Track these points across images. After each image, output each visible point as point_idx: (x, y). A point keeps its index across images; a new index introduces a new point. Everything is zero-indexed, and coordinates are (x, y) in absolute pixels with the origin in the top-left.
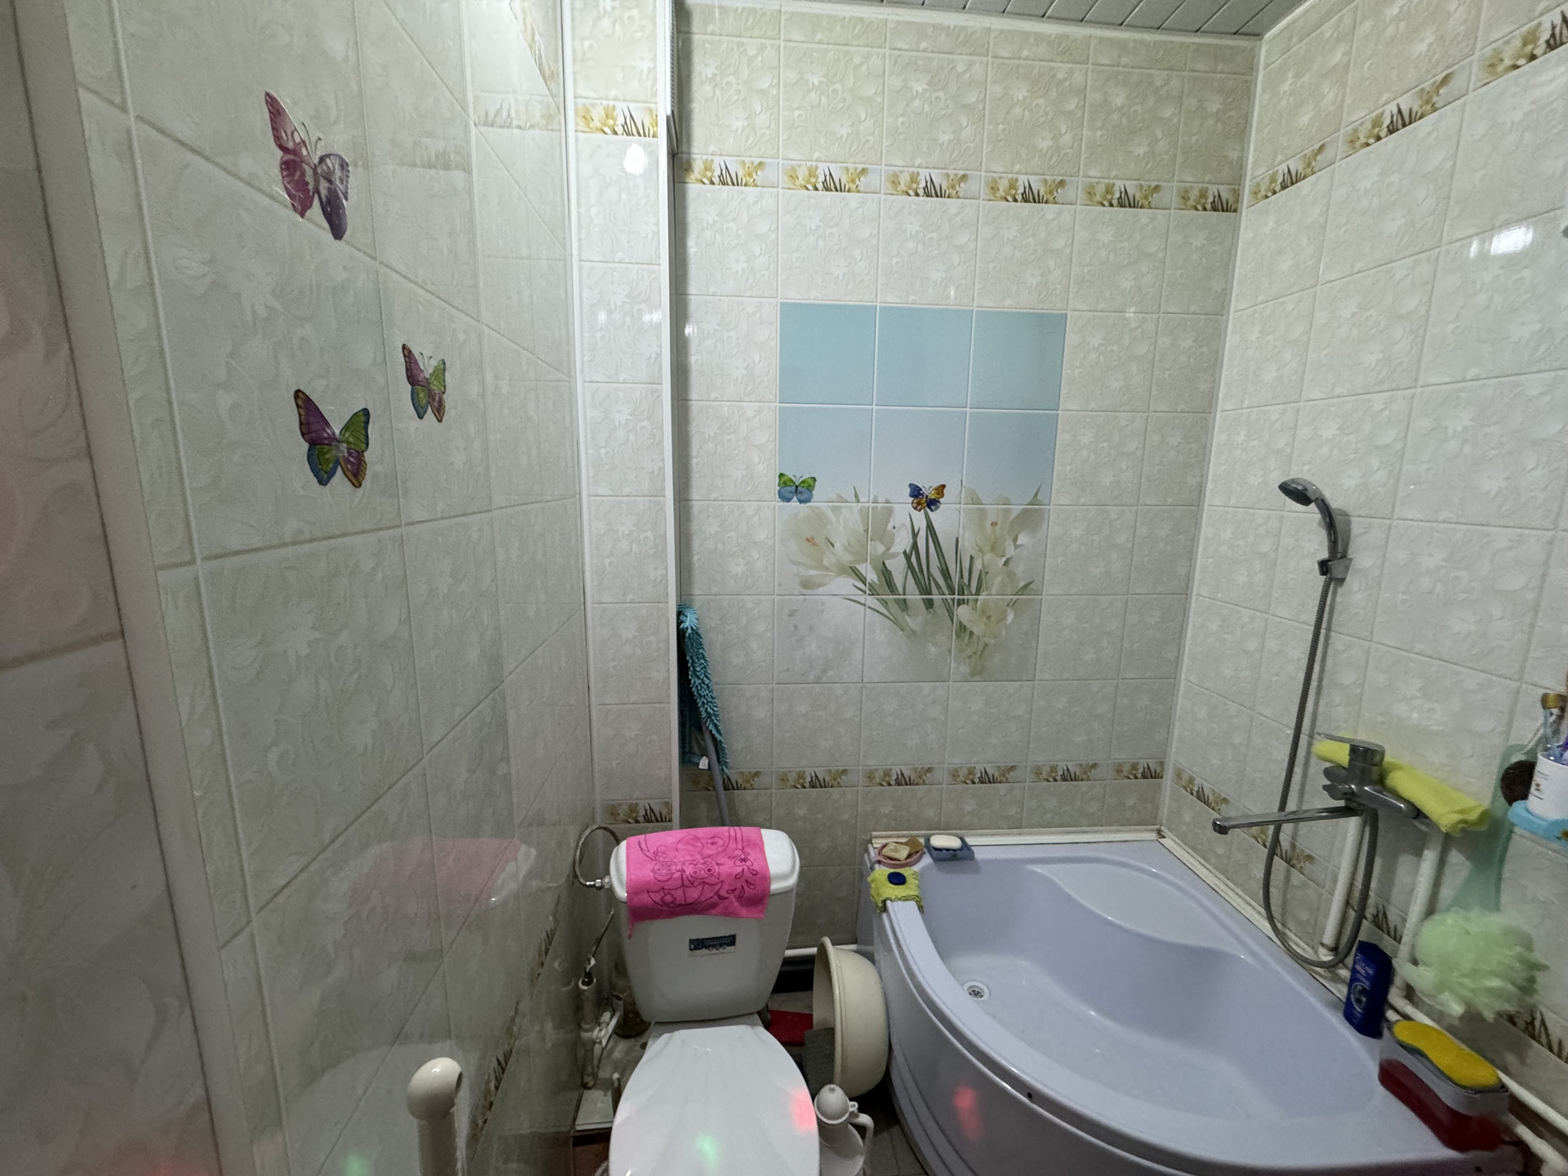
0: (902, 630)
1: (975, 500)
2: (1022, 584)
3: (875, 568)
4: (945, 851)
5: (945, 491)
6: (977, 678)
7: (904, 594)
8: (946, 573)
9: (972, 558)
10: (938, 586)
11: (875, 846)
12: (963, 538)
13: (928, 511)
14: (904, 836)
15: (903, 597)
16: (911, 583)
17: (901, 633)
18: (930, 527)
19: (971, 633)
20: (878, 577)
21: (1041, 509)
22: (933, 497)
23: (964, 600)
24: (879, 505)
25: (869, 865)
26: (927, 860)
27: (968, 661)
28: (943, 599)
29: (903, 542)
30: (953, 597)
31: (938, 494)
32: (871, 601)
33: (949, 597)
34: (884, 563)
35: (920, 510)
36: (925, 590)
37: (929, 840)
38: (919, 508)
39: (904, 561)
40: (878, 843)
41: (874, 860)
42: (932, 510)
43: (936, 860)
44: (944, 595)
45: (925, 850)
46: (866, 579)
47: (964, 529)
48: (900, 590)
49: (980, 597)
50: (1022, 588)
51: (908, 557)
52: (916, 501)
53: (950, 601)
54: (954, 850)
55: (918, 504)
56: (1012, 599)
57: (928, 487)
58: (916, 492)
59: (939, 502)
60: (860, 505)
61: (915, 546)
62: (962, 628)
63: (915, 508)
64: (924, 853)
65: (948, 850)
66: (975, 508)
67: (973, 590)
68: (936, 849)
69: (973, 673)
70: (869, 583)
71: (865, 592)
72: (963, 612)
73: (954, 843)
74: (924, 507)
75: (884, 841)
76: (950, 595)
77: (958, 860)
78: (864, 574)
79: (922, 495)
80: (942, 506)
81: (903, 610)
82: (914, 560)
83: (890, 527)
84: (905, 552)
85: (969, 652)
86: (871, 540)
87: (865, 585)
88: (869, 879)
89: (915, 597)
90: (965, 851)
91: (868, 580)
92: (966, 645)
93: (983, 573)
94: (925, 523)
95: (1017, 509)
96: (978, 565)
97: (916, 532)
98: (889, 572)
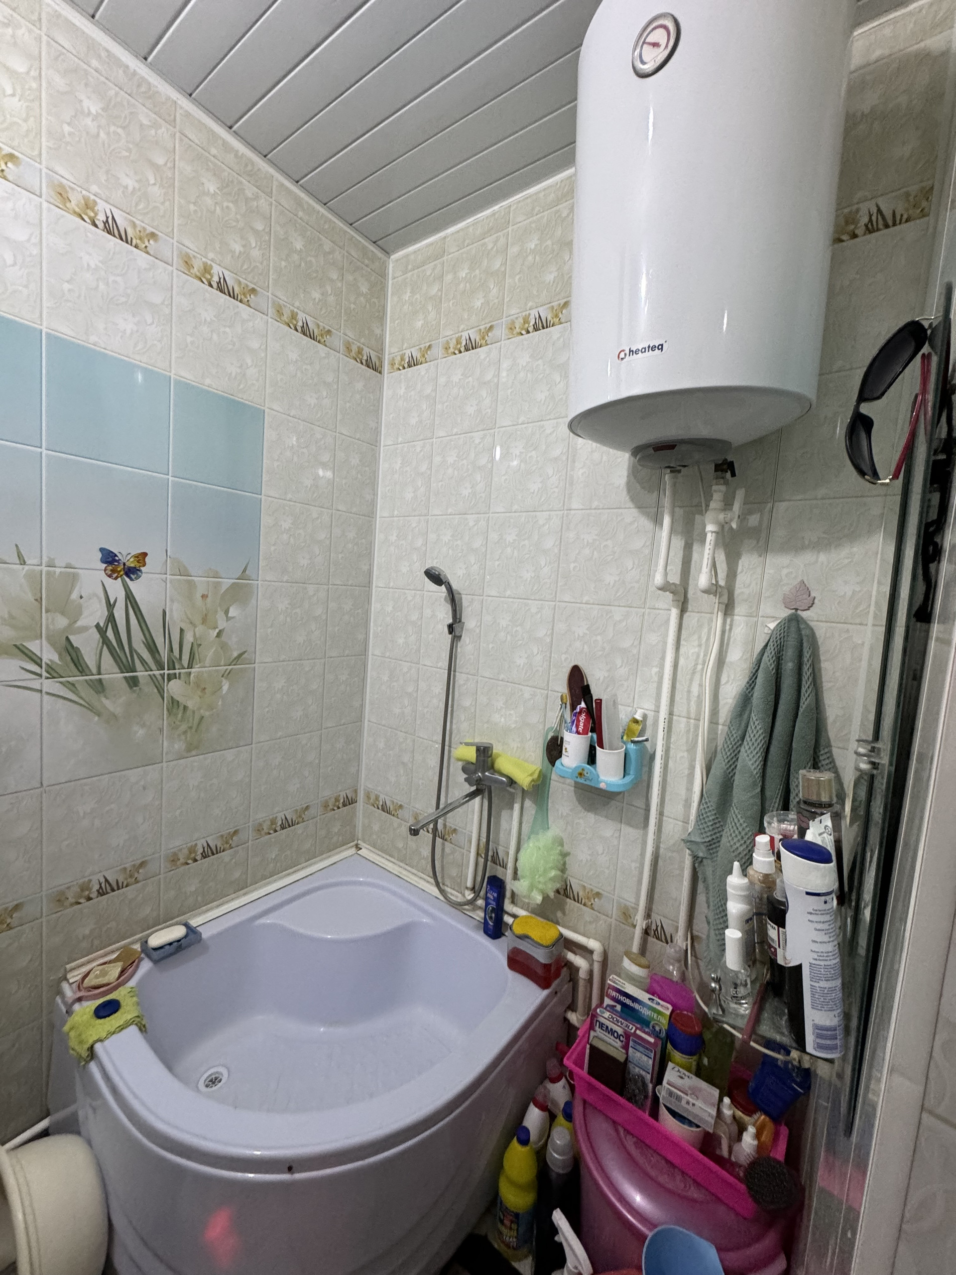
0: (99, 714)
1: (183, 571)
2: (235, 654)
3: (53, 644)
4: (167, 947)
5: (147, 559)
6: (194, 753)
7: (99, 673)
8: (152, 648)
9: (182, 630)
10: (143, 661)
11: (71, 981)
12: (171, 610)
13: (127, 580)
14: (113, 952)
15: (97, 677)
16: (107, 660)
17: (96, 718)
18: (130, 597)
19: (185, 708)
20: (60, 655)
21: (248, 584)
22: (132, 565)
23: (175, 674)
24: (58, 570)
25: (64, 1010)
26: (146, 966)
27: (183, 737)
28: (150, 675)
29: (95, 614)
30: (162, 672)
31: (138, 562)
32: (49, 685)
33: (157, 673)
34: (67, 638)
35: (116, 578)
36: (126, 666)
37: (146, 942)
38: (115, 575)
39: (98, 636)
40: (74, 977)
41: (70, 1001)
42: (131, 579)
43: (156, 962)
44: (151, 670)
45: (143, 955)
46: (41, 660)
47: (172, 601)
48: (94, 671)
49: (193, 670)
50: (235, 659)
51: (101, 631)
52: (110, 568)
53: (159, 678)
54: (179, 941)
55: (113, 571)
56: (227, 670)
57: (126, 552)
58: (109, 558)
59: (140, 571)
60: (26, 567)
61: (111, 618)
62: (174, 703)
63: (110, 576)
64: (141, 960)
65: (170, 944)
66: (184, 580)
67: (185, 662)
68: (155, 949)
69: (189, 750)
70: (47, 664)
71: (40, 676)
72: (174, 688)
73: (177, 932)
74: (121, 576)
75: (84, 969)
76: (158, 670)
77: (184, 949)
78: (39, 654)
79: (118, 561)
80: (143, 575)
81: (98, 692)
82: (110, 634)
83: (74, 596)
84: (97, 626)
85: (184, 727)
86: (47, 611)
87: (41, 667)
88: (66, 1028)
89: (112, 674)
90: (192, 936)
91: (44, 660)
92: (181, 721)
93: (195, 646)
94: (124, 593)
95: (227, 583)
96: (189, 638)
97: (112, 602)
98: (77, 650)
